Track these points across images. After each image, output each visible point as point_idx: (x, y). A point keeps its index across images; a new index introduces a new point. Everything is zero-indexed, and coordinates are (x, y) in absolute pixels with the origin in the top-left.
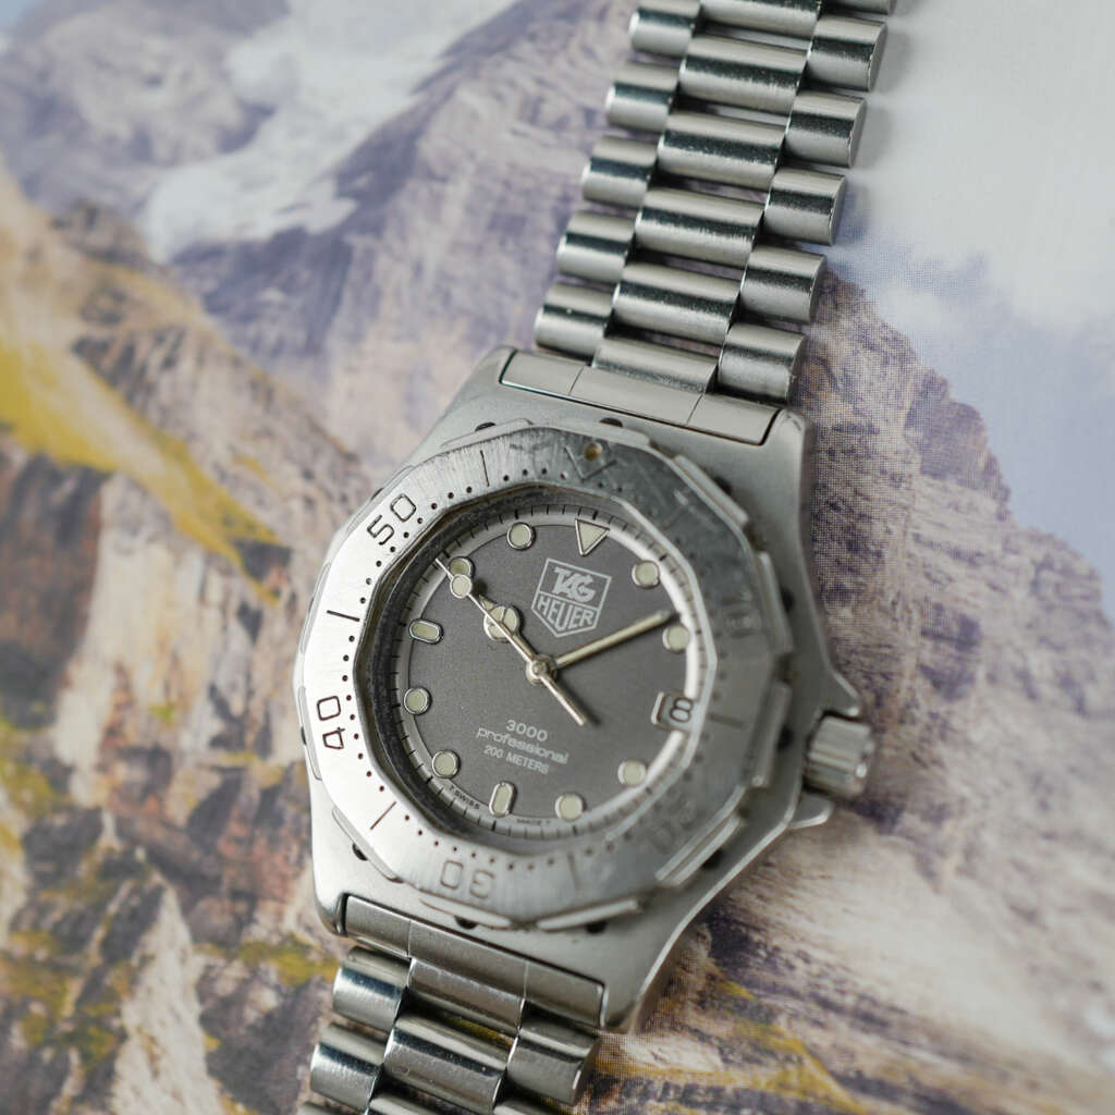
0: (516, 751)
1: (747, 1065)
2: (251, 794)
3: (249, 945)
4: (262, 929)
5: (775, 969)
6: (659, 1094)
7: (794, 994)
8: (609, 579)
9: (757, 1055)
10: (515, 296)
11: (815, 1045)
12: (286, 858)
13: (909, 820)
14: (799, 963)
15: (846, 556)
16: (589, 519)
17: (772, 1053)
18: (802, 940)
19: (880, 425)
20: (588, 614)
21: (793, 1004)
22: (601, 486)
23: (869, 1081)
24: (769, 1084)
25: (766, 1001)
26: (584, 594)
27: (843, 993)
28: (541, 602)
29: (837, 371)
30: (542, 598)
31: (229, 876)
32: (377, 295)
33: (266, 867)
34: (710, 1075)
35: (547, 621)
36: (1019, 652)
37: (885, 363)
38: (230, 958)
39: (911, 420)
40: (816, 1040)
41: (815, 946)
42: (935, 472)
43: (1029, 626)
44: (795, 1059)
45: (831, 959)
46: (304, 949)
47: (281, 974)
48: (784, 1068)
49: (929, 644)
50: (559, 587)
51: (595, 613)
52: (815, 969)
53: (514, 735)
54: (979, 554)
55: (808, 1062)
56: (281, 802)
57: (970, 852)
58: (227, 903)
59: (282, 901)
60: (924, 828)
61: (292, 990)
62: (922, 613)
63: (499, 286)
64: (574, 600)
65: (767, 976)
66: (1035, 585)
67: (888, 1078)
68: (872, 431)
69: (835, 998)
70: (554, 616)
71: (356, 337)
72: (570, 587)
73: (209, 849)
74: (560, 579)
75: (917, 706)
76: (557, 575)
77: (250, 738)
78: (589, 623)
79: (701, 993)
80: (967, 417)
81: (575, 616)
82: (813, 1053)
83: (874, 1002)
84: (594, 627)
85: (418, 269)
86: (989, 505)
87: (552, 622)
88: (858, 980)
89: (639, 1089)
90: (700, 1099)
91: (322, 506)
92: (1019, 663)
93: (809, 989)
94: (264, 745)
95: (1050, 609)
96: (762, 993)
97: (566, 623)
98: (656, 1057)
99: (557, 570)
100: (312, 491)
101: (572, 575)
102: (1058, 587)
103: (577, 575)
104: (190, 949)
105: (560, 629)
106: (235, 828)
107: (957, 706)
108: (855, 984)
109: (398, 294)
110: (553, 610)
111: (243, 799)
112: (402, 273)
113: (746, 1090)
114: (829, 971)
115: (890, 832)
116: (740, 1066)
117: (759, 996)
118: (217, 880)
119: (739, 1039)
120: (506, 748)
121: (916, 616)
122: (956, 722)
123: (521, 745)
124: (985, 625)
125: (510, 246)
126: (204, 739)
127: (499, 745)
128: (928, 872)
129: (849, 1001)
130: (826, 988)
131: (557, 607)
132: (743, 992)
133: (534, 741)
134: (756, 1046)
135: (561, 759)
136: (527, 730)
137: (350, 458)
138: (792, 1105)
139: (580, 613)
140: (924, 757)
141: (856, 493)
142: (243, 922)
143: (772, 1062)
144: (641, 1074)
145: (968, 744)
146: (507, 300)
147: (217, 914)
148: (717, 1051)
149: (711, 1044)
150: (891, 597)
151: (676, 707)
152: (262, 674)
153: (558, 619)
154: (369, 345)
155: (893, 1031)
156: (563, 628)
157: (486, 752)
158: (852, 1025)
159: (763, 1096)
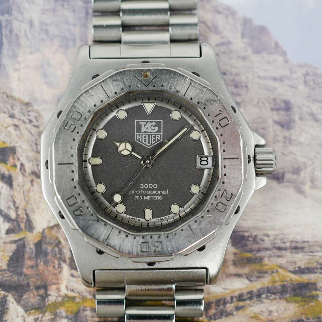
0: (146, 195)
1: (258, 279)
2: (30, 247)
3: (50, 305)
4: (53, 297)
5: (257, 243)
6: (230, 301)
7: (267, 249)
8: (162, 121)
9: (261, 275)
10: (74, 25)
11: (281, 264)
12: (54, 267)
13: (288, 176)
14: (265, 238)
15: (235, 90)
16: (147, 101)
17: (266, 272)
18: (264, 230)
19: (232, 40)
20: (158, 136)
21: (268, 253)
22: (154, 86)
23: (303, 269)
24: (269, 283)
25: (259, 255)
26: (154, 129)
27: (284, 243)
28: (138, 137)
29: (210, 24)
30: (138, 135)
31: (32, 281)
32: (18, 37)
33: (46, 273)
34: (246, 288)
35: (143, 144)
36: (308, 107)
37: (227, 17)
38: (44, 313)
39: (243, 35)
40: (281, 262)
41: (269, 230)
42: (257, 51)
43: (308, 97)
44: (275, 271)
45: (277, 232)
46: (73, 298)
47: (67, 311)
48: (272, 276)
49: (275, 113)
50: (143, 129)
51: (161, 135)
52: (272, 238)
53: (144, 189)
54: (282, 77)
55: (280, 271)
56: (44, 246)
57: (313, 180)
58: (35, 292)
59: (58, 284)
60: (294, 177)
61: (73, 315)
62: (269, 103)
63: (67, 23)
64: (151, 132)
65: (255, 247)
66: (306, 82)
67: (310, 266)
68: (230, 43)
69: (282, 245)
70: (145, 141)
71: (14, 56)
72: (148, 128)
73: (20, 274)
74: (143, 126)
75: (278, 136)
76: (141, 125)
77: (23, 226)
78: (160, 139)
79: (234, 261)
80: (263, 30)
81: (153, 139)
82: (281, 267)
83: (296, 242)
84: (162, 140)
85: (31, 24)
86: (280, 59)
87: (145, 143)
88: (287, 236)
89: (222, 302)
90: (245, 298)
91: (22, 126)
92: (309, 111)
93: (272, 246)
94: (30, 226)
95: (313, 89)
96: (255, 253)
97: (150, 142)
98: (224, 289)
99: (140, 123)
100: (16, 122)
101: (147, 123)
102: (314, 80)
103: (149, 123)
104: (25, 315)
105: (149, 145)
106: (28, 263)
107: (292, 132)
108: (288, 238)
109: (26, 35)
110: (144, 138)
111: (28, 250)
112: (25, 26)
113: (261, 288)
114: (276, 237)
115: (282, 182)
116: (256, 281)
117: (255, 255)
118: (28, 285)
119: (252, 272)
120: (143, 195)
121: (267, 105)
122: (294, 137)
123: (148, 192)
124: (293, 101)
125: (66, 6)
126: (4, 232)
127: (139, 195)
128: (300, 191)
129: (288, 244)
130: (278, 243)
131: (145, 137)
132: (249, 255)
133: (153, 189)
134: (260, 272)
135: (165, 192)
136: (148, 186)
137: (27, 104)
138: (279, 287)
139: (155, 137)
140: (286, 153)
141: (232, 67)
142: (44, 297)
143: (267, 275)
144: (220, 297)
145: (300, 144)
146: (72, 28)
147: (32, 298)
148: (246, 279)
149: (243, 277)
150: (256, 100)
151: (202, 161)
152: (19, 199)
153: (147, 141)
154: (21, 59)
155: (306, 250)
156: (150, 144)
157: (135, 199)
158: (292, 253)
159: (268, 288)
